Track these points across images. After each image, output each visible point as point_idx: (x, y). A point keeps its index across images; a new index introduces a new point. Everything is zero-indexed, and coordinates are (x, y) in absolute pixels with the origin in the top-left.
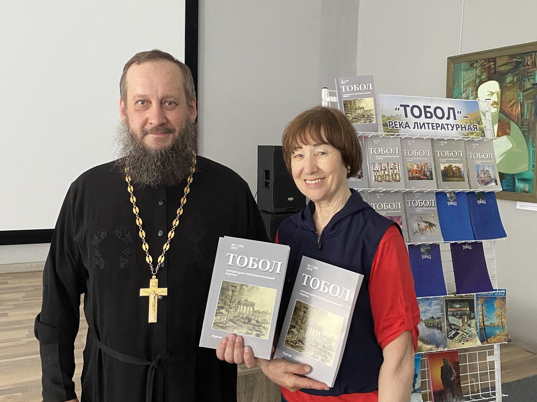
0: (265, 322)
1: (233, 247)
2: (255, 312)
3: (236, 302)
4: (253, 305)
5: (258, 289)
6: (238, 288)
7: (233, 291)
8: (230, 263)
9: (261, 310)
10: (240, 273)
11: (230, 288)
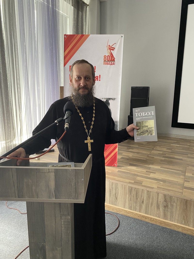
0: (153, 130)
1: (136, 111)
2: (148, 128)
3: (142, 127)
4: (147, 126)
5: (148, 121)
6: (141, 123)
7: (140, 124)
8: (137, 116)
9: (150, 127)
10: (141, 118)
11: (139, 123)
